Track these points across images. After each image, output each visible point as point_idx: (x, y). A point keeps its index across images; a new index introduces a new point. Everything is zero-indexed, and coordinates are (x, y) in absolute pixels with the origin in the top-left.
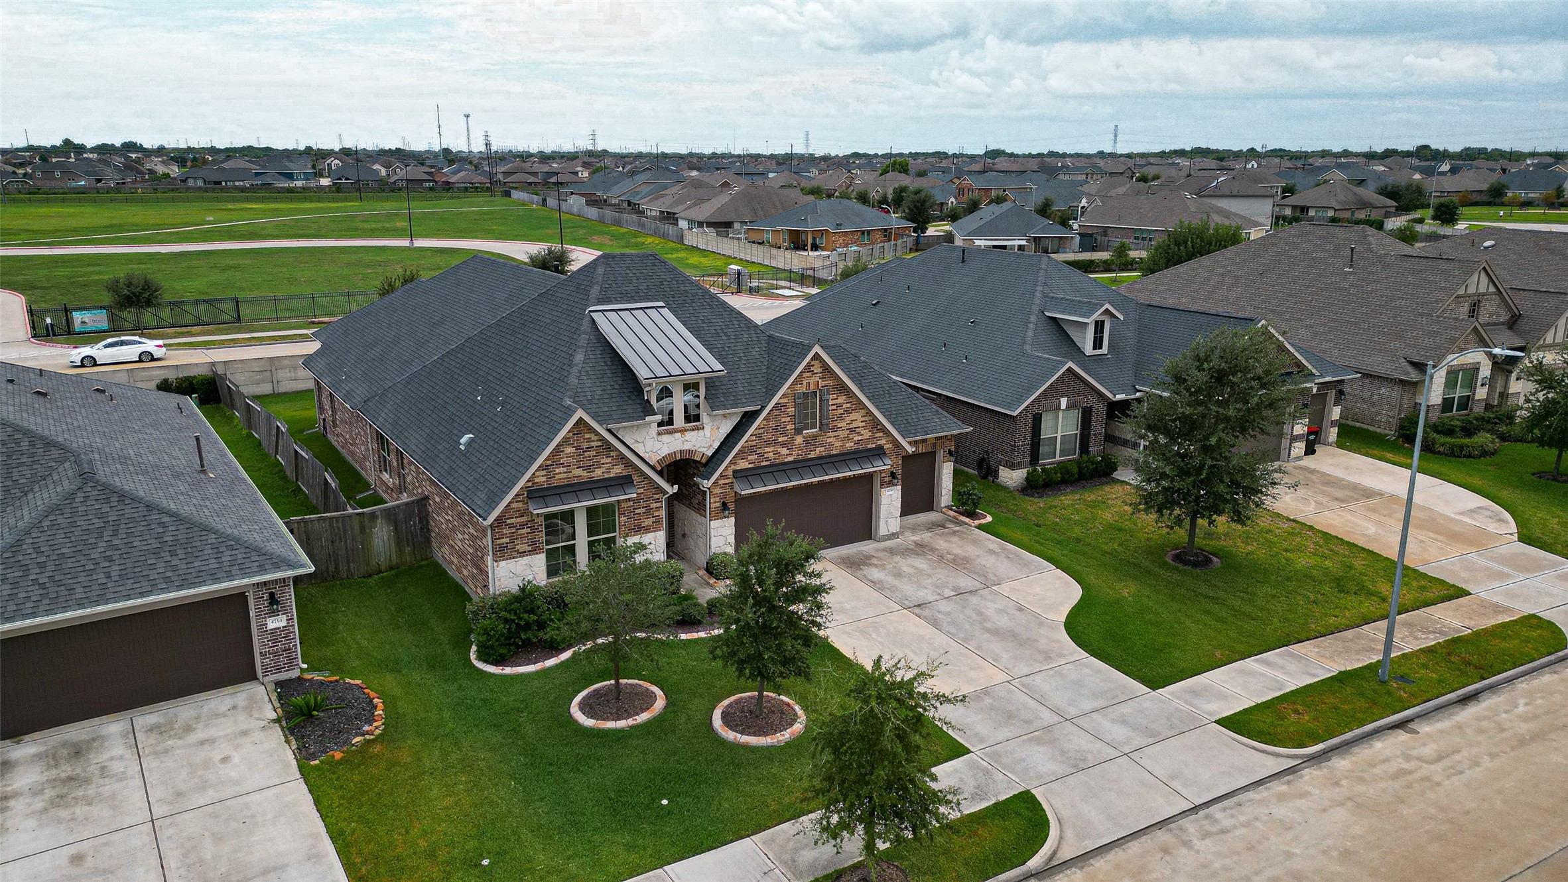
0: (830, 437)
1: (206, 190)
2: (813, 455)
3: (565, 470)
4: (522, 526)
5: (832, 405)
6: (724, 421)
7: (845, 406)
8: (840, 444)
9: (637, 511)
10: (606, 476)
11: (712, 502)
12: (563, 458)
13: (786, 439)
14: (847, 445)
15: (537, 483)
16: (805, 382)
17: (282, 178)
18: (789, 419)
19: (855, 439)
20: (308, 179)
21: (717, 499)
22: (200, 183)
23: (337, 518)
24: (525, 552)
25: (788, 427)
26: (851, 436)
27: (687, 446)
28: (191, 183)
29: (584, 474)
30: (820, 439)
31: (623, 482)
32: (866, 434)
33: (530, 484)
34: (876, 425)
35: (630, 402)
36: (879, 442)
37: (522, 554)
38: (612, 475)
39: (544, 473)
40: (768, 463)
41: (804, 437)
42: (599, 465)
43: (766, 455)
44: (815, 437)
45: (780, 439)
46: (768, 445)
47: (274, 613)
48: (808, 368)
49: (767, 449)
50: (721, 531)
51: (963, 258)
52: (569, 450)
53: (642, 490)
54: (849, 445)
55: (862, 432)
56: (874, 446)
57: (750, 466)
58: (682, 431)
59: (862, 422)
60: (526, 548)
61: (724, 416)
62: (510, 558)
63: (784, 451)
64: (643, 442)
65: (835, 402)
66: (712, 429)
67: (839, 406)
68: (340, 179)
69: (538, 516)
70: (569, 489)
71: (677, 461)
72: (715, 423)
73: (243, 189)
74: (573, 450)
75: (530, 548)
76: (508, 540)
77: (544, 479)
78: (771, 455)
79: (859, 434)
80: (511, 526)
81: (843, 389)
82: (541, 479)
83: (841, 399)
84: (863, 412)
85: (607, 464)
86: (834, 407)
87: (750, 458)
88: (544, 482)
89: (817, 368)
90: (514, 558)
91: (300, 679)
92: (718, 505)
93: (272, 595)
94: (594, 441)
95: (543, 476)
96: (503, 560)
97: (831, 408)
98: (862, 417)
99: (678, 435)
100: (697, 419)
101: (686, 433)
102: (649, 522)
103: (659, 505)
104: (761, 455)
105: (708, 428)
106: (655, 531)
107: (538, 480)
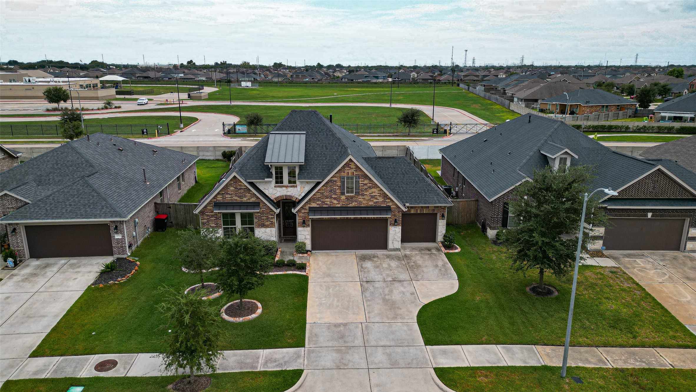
0: (360, 198)
1: (349, 83)
2: (350, 205)
3: (230, 196)
4: (212, 216)
6: (307, 185)
7: (368, 185)
8: (366, 202)
9: (262, 218)
10: (248, 201)
11: (298, 220)
12: (229, 191)
13: (336, 196)
14: (370, 203)
15: (218, 200)
16: (345, 172)
17: (374, 78)
18: (338, 188)
19: (375, 201)
20: (384, 79)
21: (301, 218)
22: (346, 80)
24: (213, 227)
25: (337, 191)
26: (372, 199)
27: (288, 194)
28: (343, 80)
29: (238, 199)
30: (354, 199)
31: (256, 205)
32: (381, 199)
33: (215, 200)
34: (385, 196)
35: (264, 172)
36: (388, 204)
38: (251, 201)
39: (221, 196)
40: (327, 206)
41: (346, 197)
42: (245, 196)
43: (326, 202)
44: (352, 197)
45: (333, 196)
46: (327, 198)
47: (117, 233)
48: (347, 165)
49: (326, 200)
50: (303, 233)
51: (530, 120)
52: (232, 188)
53: (265, 209)
54: (371, 203)
55: (378, 198)
56: (385, 205)
57: (318, 206)
58: (287, 187)
59: (378, 193)
61: (307, 183)
63: (335, 202)
64: (268, 189)
65: (363, 182)
66: (301, 188)
67: (366, 184)
68: (396, 79)
69: (219, 214)
70: (231, 204)
71: (284, 199)
72: (303, 185)
73: (359, 83)
75: (215, 226)
76: (206, 221)
77: (221, 199)
78: (328, 203)
79: (376, 199)
80: (208, 215)
81: (366, 177)
82: (220, 198)
83: (366, 182)
84: (378, 189)
85: (248, 196)
86: (362, 185)
87: (317, 202)
89: (352, 166)
90: (209, 228)
91: (125, 258)
92: (301, 221)
93: (116, 227)
94: (243, 186)
97: (360, 185)
98: (378, 191)
99: (285, 188)
100: (295, 182)
101: (288, 188)
102: (267, 223)
103: (272, 217)
104: (323, 202)
105: (299, 188)
106: (271, 228)
107: (218, 199)
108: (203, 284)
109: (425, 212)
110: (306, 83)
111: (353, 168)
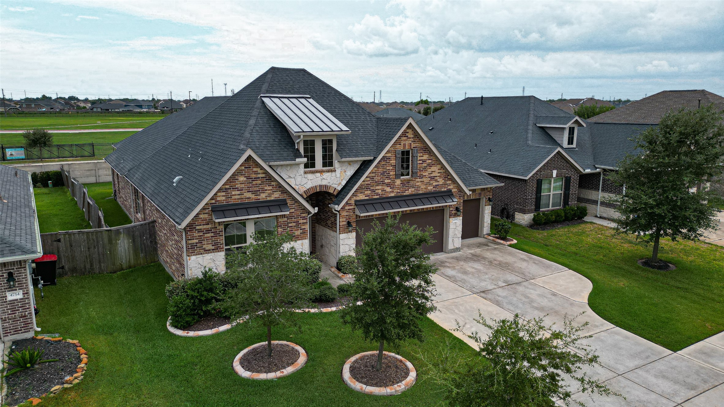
0: (418, 182)
1: (101, 113)
2: (407, 193)
3: (239, 192)
4: (208, 231)
5: (420, 160)
6: (349, 167)
7: (428, 161)
8: (424, 187)
9: (290, 225)
10: (268, 199)
11: (341, 221)
12: (237, 184)
13: (389, 181)
14: (429, 188)
16: (402, 143)
18: (391, 168)
19: (434, 184)
21: (344, 219)
23: (92, 232)
24: (210, 250)
25: (391, 173)
26: (431, 182)
27: (324, 183)
29: (253, 196)
30: (412, 183)
31: (280, 204)
32: (441, 181)
33: (213, 201)
34: (447, 176)
35: (286, 150)
36: (449, 187)
37: (208, 251)
38: (272, 199)
39: (224, 194)
40: (378, 197)
41: (401, 181)
42: (264, 191)
43: (377, 191)
44: (408, 181)
45: (386, 181)
46: (378, 185)
47: (11, 288)
48: (404, 134)
49: (377, 188)
50: (346, 242)
51: (482, 102)
52: (242, 179)
53: (293, 210)
54: (430, 188)
55: (438, 180)
56: (446, 189)
57: (366, 198)
58: (321, 172)
59: (439, 173)
60: (210, 247)
61: (350, 163)
62: (199, 254)
63: (388, 189)
64: (294, 178)
65: (421, 158)
66: (341, 172)
67: (424, 161)
68: (164, 108)
69: (219, 225)
70: (242, 207)
71: (317, 193)
72: (344, 168)
73: (118, 112)
74: (245, 179)
75: (213, 248)
76: (197, 241)
77: (224, 198)
78: (380, 191)
79: (436, 181)
80: (200, 231)
81: (427, 149)
82: (221, 198)
83: (425, 157)
84: (439, 166)
85: (269, 190)
86: (421, 162)
87: (366, 192)
88: (223, 200)
89: (410, 134)
90: (201, 254)
91: (33, 339)
92: (345, 223)
93: (10, 275)
94: (259, 174)
95: (223, 196)
96: (194, 255)
97: (419, 162)
98: (439, 169)
99: (318, 175)
100: (331, 164)
101: (323, 174)
102: (298, 233)
103: (305, 221)
104: (373, 191)
105: (338, 171)
106: (302, 239)
107: (218, 199)
108: (270, 343)
109: (472, 198)
110: (44, 113)
111: (410, 138)
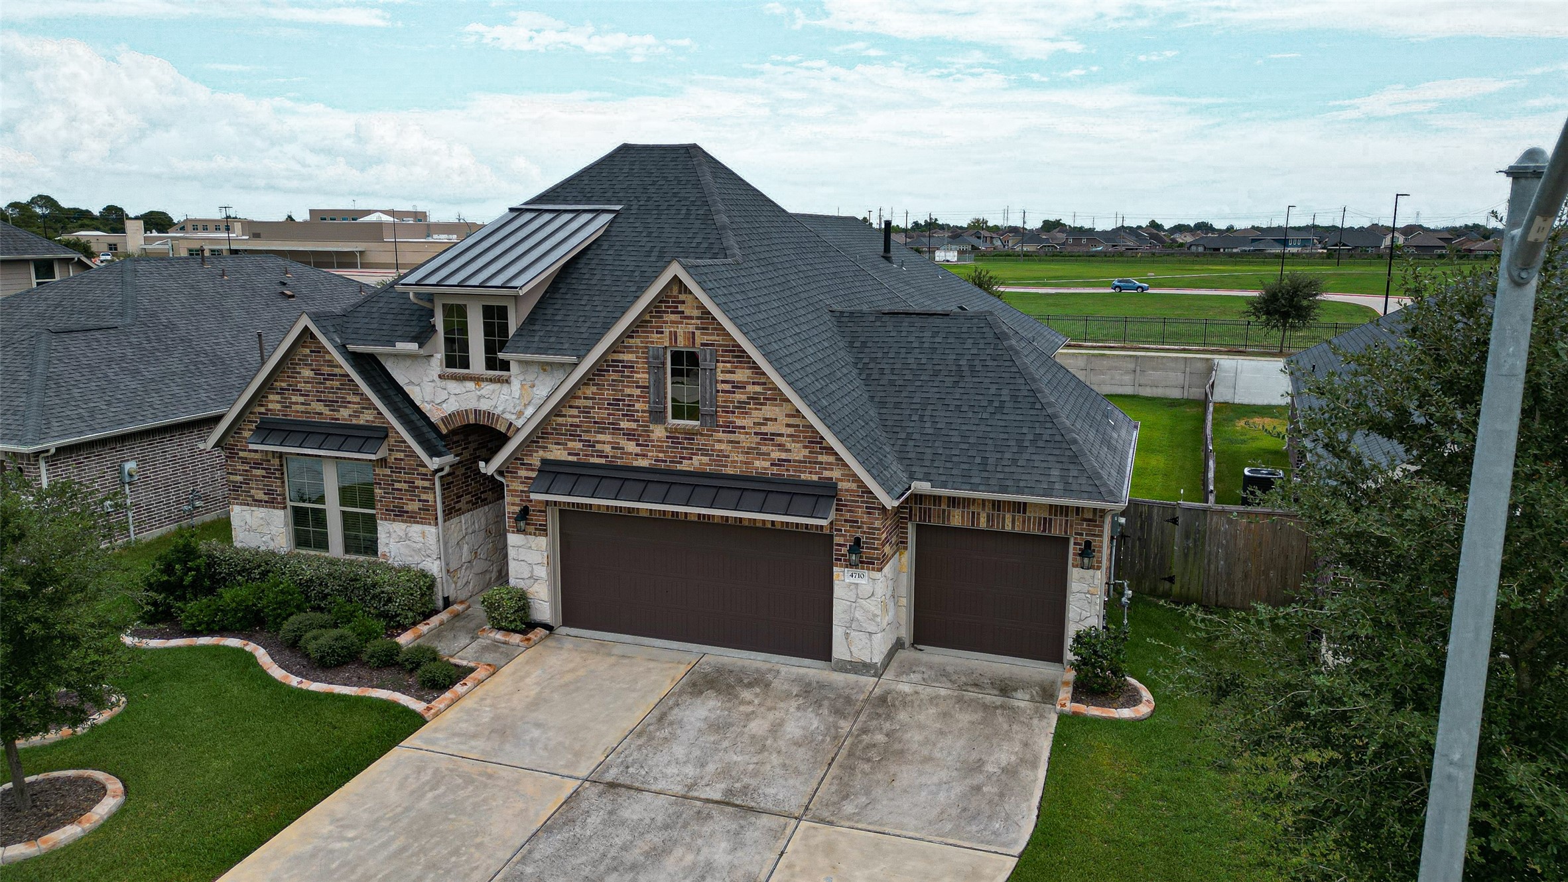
0: (721, 442)
2: (685, 466)
3: (301, 399)
4: (257, 464)
5: (723, 382)
6: (542, 376)
7: (750, 388)
8: (741, 458)
9: (397, 486)
10: (354, 422)
11: (510, 506)
12: (300, 382)
13: (633, 425)
14: (757, 463)
15: (270, 410)
16: (667, 331)
18: (638, 392)
19: (776, 455)
21: (517, 500)
24: (261, 501)
25: (638, 406)
26: (764, 449)
27: (484, 406)
29: (326, 411)
30: (700, 440)
31: (372, 435)
32: (798, 452)
34: (816, 441)
36: (826, 474)
37: (258, 503)
38: (362, 422)
39: (278, 398)
40: (603, 461)
41: (668, 430)
42: (346, 404)
43: (598, 447)
44: (690, 434)
45: (624, 424)
46: (602, 431)
48: (672, 306)
49: (600, 437)
50: (524, 554)
52: (304, 372)
54: (760, 464)
55: (788, 446)
56: (815, 478)
57: (570, 458)
58: (477, 379)
59: (788, 425)
60: (260, 495)
61: (545, 367)
62: (245, 504)
63: (631, 447)
64: (419, 385)
65: (728, 377)
66: (523, 385)
67: (738, 386)
69: (274, 457)
71: (469, 425)
72: (531, 377)
74: (312, 374)
75: (266, 498)
76: (241, 479)
77: (278, 407)
78: (607, 449)
79: (781, 446)
80: (244, 461)
81: (736, 356)
82: (275, 405)
83: (742, 375)
84: (786, 407)
85: (354, 403)
86: (728, 387)
87: (570, 444)
88: (279, 410)
89: (686, 307)
90: (248, 505)
92: (519, 510)
94: (331, 366)
95: (278, 402)
96: (237, 504)
97: (720, 387)
98: (788, 416)
99: (470, 385)
100: (505, 366)
101: (483, 384)
102: (414, 506)
103: (427, 484)
104: (590, 444)
105: (516, 384)
106: (422, 523)
107: (271, 406)
109: (1008, 528)
111: (691, 318)
